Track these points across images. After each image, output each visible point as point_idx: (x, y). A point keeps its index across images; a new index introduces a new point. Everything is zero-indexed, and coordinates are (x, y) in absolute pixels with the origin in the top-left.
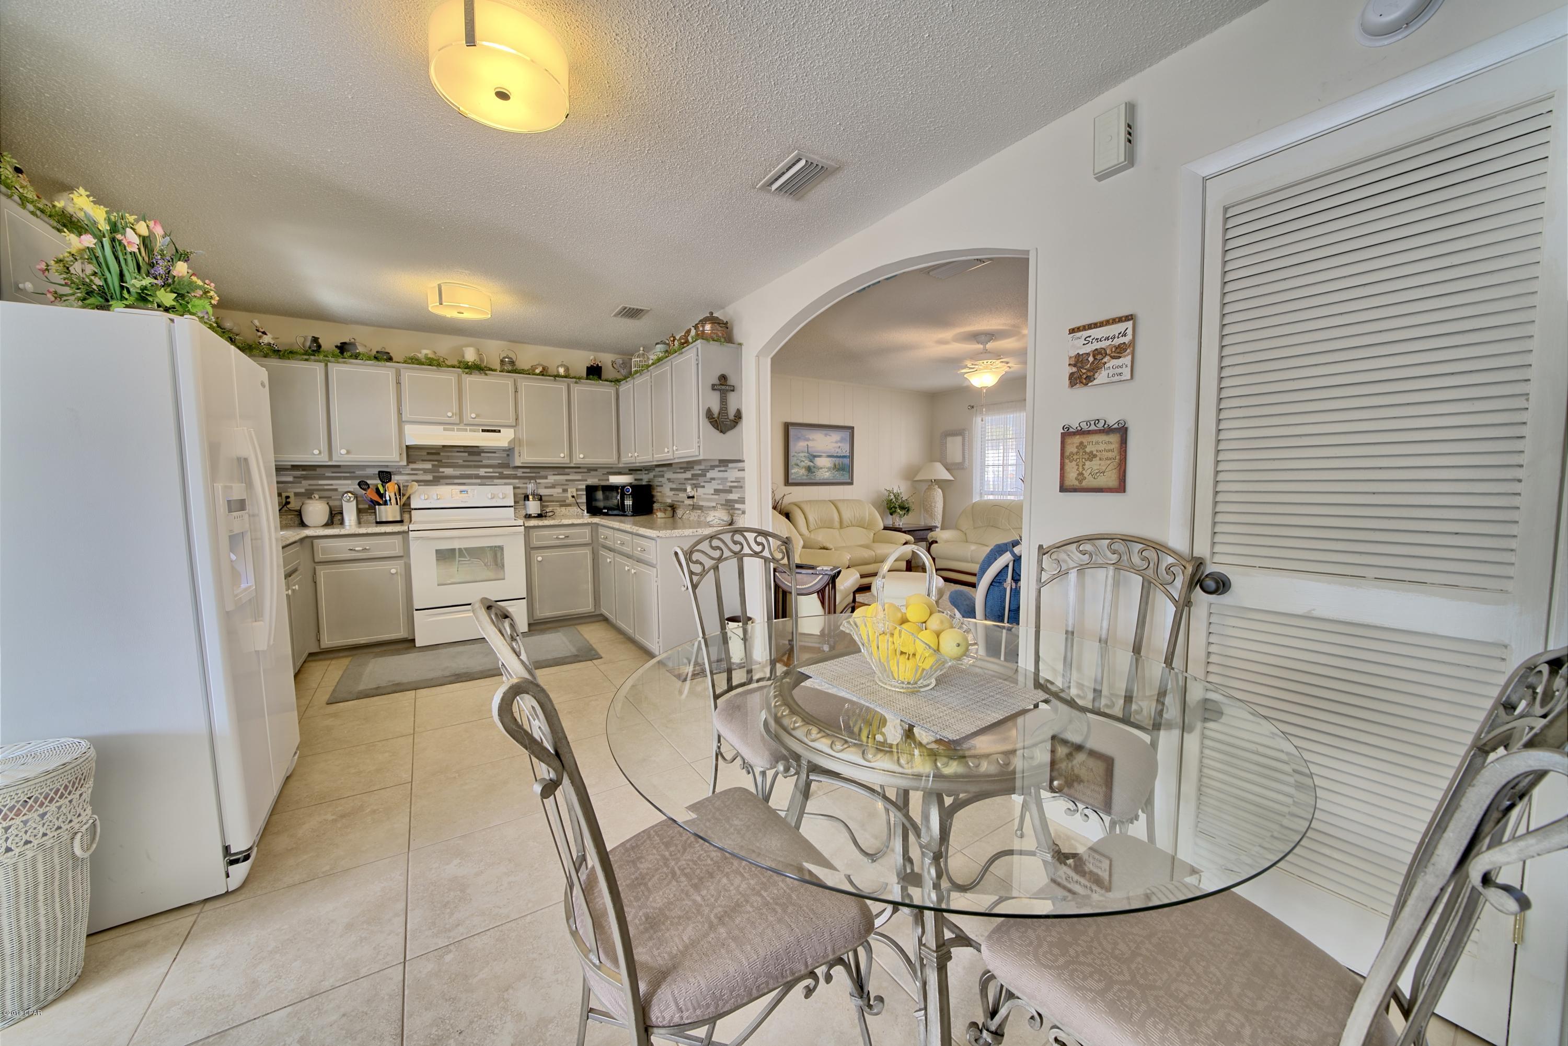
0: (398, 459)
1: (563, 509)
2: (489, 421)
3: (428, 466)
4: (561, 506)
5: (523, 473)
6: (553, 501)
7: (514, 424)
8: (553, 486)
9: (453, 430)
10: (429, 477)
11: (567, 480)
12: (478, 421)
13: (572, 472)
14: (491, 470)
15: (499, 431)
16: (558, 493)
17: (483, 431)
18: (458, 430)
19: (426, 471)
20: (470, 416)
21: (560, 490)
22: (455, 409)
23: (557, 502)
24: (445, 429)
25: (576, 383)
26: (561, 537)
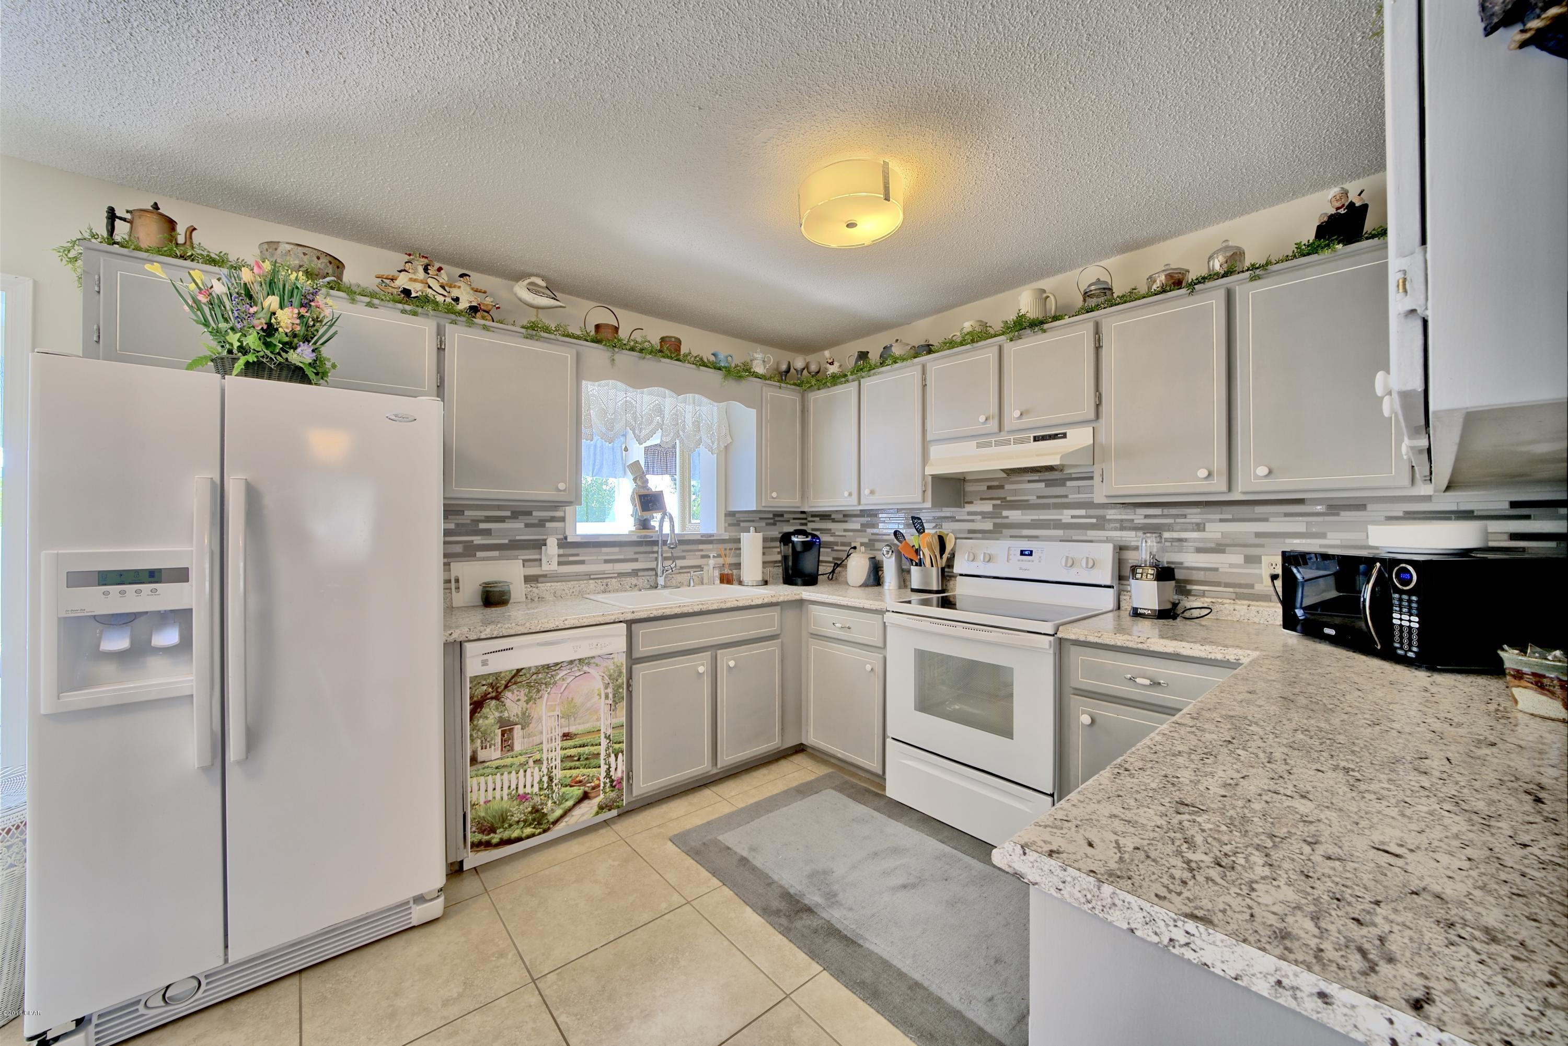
0: (920, 499)
1: (1242, 607)
2: (1043, 420)
3: (987, 507)
4: (1239, 597)
5: (1146, 517)
6: (1218, 584)
7: (1092, 416)
8: (1219, 548)
9: (989, 445)
10: (988, 525)
11: (1258, 535)
12: (1028, 421)
13: (1277, 515)
14: (1082, 512)
15: (1064, 436)
16: (1231, 566)
17: (1036, 439)
18: (998, 444)
19: (985, 515)
20: (1012, 414)
21: (1238, 559)
22: (993, 409)
23: (1227, 585)
24: (979, 446)
25: (1253, 279)
26: (1139, 680)
